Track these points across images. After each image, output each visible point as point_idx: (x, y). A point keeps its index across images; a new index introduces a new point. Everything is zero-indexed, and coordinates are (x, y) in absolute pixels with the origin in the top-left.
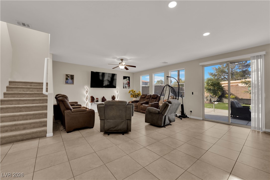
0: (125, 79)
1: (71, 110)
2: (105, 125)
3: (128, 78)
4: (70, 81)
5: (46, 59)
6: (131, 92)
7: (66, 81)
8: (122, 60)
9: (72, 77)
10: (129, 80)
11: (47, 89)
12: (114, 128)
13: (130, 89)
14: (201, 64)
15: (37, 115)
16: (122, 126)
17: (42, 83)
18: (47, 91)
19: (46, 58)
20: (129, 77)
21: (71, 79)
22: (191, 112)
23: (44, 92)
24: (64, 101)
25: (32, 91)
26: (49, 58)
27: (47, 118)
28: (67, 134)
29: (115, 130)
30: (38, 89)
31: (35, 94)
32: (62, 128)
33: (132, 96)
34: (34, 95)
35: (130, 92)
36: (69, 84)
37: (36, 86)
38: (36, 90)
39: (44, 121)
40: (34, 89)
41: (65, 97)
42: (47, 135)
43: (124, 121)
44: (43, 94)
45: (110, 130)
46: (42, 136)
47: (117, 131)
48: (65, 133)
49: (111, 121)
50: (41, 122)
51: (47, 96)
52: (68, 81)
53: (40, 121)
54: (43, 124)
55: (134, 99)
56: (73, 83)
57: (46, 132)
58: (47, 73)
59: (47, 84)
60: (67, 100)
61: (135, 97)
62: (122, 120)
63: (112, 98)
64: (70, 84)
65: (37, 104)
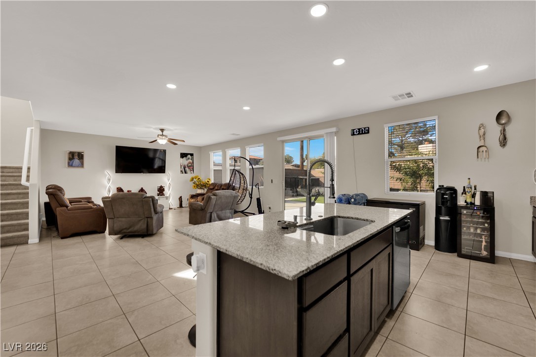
0: (185, 158)
1: (67, 207)
2: (115, 226)
3: (189, 156)
4: (76, 161)
5: (29, 130)
6: (194, 180)
7: (68, 163)
8: (162, 130)
9: (81, 156)
10: (192, 159)
11: (28, 177)
12: (129, 229)
13: (193, 175)
14: (279, 139)
15: (13, 216)
16: (141, 226)
17: (21, 168)
18: (28, 180)
19: (28, 128)
20: (192, 155)
21: (79, 159)
22: (270, 208)
23: (23, 181)
24: (56, 195)
25: (5, 181)
26: (33, 128)
27: (28, 219)
28: (61, 240)
29: (129, 232)
30: (16, 178)
31: (10, 185)
32: (55, 234)
33: (195, 187)
34: (9, 187)
35: (192, 179)
36: (74, 167)
37: (12, 172)
38: (12, 178)
39: (25, 223)
40: (8, 178)
41: (59, 189)
42: (29, 240)
43: (142, 219)
44: (21, 185)
45: (122, 232)
46: (22, 242)
47: (133, 232)
48: (59, 239)
49: (124, 219)
50: (20, 225)
51: (27, 188)
52: (73, 162)
53: (18, 223)
54: (23, 227)
55: (199, 191)
56: (82, 165)
57: (27, 237)
58: (30, 154)
59: (29, 168)
60: (61, 193)
61: (201, 188)
62: (140, 219)
63: (158, 191)
64: (78, 167)
65: (14, 199)
